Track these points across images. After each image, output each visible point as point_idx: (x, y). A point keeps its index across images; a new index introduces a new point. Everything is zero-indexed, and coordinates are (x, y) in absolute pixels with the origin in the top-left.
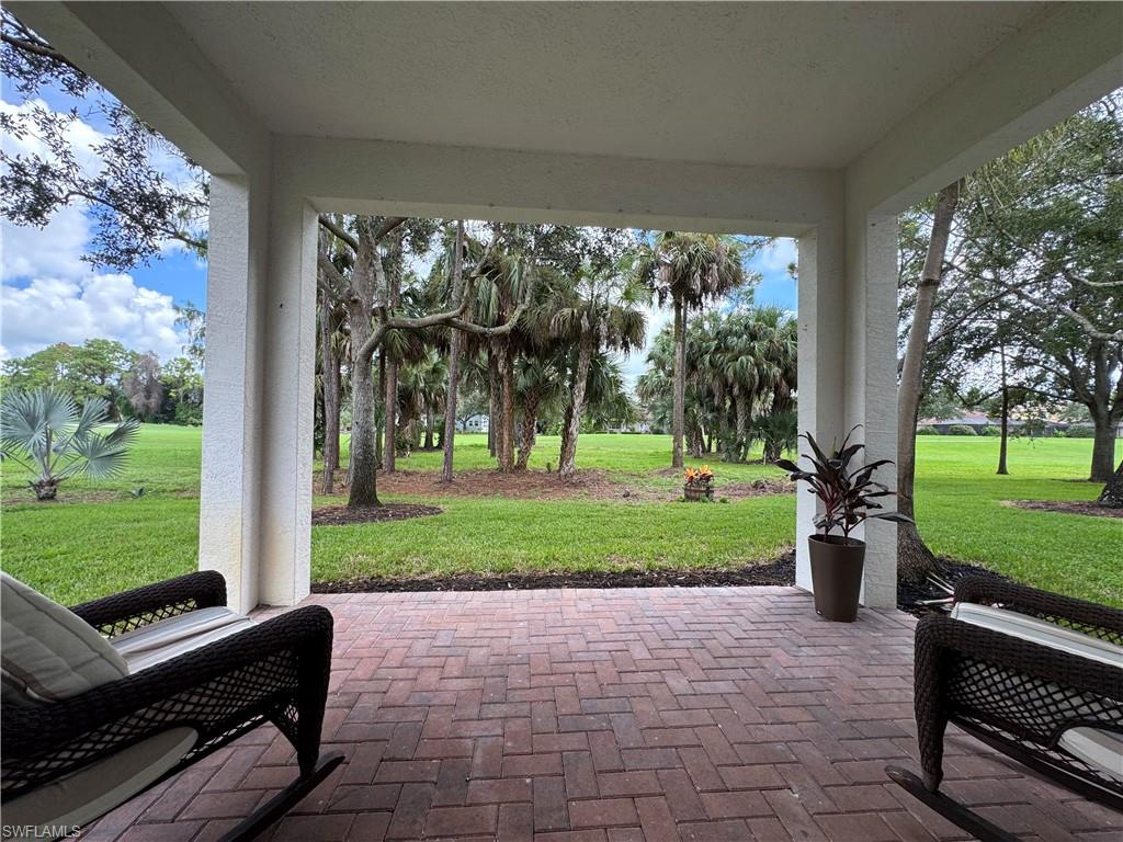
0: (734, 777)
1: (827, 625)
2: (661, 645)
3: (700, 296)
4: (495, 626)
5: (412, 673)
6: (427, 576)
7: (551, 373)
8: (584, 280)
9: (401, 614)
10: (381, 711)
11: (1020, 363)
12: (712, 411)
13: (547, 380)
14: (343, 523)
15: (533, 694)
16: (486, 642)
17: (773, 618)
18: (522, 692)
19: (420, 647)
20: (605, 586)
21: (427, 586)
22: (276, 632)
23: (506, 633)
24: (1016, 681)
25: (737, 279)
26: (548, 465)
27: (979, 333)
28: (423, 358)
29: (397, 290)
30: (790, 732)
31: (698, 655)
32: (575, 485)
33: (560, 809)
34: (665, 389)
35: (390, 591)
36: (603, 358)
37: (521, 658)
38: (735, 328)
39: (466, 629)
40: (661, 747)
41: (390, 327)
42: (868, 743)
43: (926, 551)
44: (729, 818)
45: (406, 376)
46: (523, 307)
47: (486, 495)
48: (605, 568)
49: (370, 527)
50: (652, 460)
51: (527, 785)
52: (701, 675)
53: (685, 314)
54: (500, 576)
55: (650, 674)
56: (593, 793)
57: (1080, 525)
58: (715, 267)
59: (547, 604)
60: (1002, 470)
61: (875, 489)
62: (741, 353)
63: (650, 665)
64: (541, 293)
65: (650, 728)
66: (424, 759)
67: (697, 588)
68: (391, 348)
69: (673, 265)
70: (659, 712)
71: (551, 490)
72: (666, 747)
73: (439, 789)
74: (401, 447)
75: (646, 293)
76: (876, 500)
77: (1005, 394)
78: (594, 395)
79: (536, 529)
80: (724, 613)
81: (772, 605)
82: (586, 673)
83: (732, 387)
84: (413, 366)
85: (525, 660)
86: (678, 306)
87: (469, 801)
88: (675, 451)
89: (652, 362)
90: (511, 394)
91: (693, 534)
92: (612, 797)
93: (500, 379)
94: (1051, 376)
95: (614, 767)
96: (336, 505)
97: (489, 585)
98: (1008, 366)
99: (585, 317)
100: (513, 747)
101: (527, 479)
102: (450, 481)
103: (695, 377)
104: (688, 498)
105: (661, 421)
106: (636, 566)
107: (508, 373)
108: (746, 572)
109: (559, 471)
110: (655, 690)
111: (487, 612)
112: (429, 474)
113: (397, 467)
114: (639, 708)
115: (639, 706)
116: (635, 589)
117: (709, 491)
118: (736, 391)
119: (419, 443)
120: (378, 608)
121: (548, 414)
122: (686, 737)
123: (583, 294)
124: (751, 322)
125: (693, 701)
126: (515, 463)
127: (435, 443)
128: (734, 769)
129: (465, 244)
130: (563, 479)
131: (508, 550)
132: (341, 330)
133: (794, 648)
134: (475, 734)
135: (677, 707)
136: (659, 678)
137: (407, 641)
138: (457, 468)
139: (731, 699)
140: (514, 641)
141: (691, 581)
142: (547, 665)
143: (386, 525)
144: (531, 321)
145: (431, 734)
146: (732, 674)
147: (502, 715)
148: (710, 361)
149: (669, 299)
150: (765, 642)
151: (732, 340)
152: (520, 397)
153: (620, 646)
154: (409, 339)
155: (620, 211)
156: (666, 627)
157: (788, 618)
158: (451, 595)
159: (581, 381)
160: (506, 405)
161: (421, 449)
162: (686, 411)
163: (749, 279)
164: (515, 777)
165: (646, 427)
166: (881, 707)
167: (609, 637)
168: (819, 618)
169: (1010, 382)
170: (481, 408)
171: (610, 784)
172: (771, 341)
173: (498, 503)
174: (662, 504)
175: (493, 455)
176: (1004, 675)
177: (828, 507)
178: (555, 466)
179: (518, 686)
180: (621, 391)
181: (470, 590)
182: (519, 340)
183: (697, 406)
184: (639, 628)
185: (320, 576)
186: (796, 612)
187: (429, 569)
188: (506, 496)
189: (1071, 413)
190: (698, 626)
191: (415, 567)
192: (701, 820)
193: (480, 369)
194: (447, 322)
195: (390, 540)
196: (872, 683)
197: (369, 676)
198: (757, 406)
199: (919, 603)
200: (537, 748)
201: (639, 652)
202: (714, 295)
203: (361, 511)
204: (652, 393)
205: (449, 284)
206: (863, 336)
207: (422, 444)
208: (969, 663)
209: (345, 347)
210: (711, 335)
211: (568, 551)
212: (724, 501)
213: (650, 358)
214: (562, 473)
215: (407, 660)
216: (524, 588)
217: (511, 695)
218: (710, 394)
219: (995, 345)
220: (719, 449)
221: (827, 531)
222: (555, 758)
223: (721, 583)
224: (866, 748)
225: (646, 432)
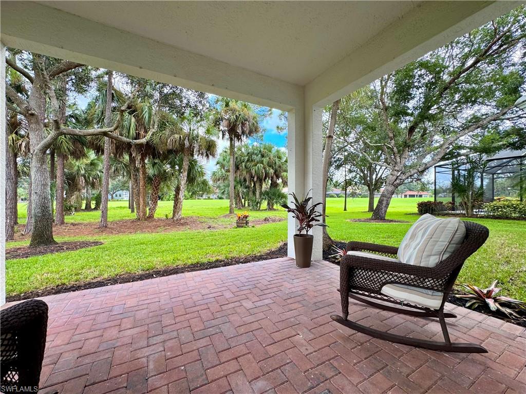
0: (277, 337)
1: (301, 270)
2: (238, 290)
3: (241, 136)
4: (149, 297)
5: (99, 333)
6: (99, 279)
7: (168, 168)
8: (186, 121)
9: (84, 302)
10: (80, 359)
11: (350, 171)
12: (246, 188)
13: (165, 171)
14: (27, 257)
15: (178, 326)
16: (145, 306)
17: (282, 271)
18: (171, 327)
19: (101, 318)
20: (207, 269)
21: (101, 284)
22: (16, 313)
23: (157, 300)
24: (370, 273)
25: (256, 130)
26: (166, 216)
27: (339, 160)
28: (84, 155)
29: (64, 114)
30: (295, 313)
31: (255, 291)
32: (182, 225)
33: (202, 375)
34: (225, 178)
35: (74, 291)
36: (196, 162)
37: (168, 310)
38: (255, 152)
39: (131, 302)
40: (245, 333)
41: (62, 134)
42: (321, 310)
43: (330, 238)
44: (278, 353)
45: (71, 166)
46: (154, 130)
47: (131, 233)
48: (205, 261)
49: (49, 257)
50: (220, 211)
51: (182, 370)
52: (257, 299)
53: (234, 143)
54: (147, 272)
55: (235, 303)
56: (218, 363)
57: (368, 226)
58: (247, 123)
59: (178, 281)
60: (345, 210)
61: (318, 214)
62: (258, 163)
63: (235, 299)
64: (162, 126)
65: (240, 326)
66: (116, 377)
67: (249, 263)
68: (59, 148)
69: (229, 120)
70: (241, 318)
71: (169, 228)
72: (247, 332)
73: (129, 389)
74: (67, 209)
75: (217, 132)
76: (317, 218)
77: (346, 182)
78: (191, 180)
79: (164, 247)
80: (263, 271)
81: (280, 266)
82: (204, 309)
83: (254, 178)
84: (77, 160)
85: (171, 311)
86: (231, 140)
87: (149, 389)
88: (230, 206)
89: (218, 165)
90: (144, 178)
91: (243, 241)
92: (226, 362)
93: (137, 170)
94: (358, 176)
95: (226, 348)
96: (18, 247)
97: (141, 278)
98: (347, 172)
99: (187, 140)
100: (171, 355)
101: (154, 223)
102: (106, 227)
103: (239, 173)
104: (238, 226)
105: (223, 193)
106: (220, 258)
107: (142, 166)
108: (268, 254)
109: (172, 218)
110: (238, 310)
111: (143, 291)
112: (90, 224)
113: (66, 221)
114: (232, 319)
115: (232, 318)
116: (222, 268)
117: (247, 223)
118: (255, 179)
119: (81, 206)
120: (66, 302)
121: (165, 189)
122: (255, 326)
123: (185, 128)
124: (262, 150)
125: (256, 310)
126: (147, 215)
127: (93, 206)
128: (277, 333)
129: (113, 92)
130: (175, 221)
131: (150, 259)
132: (16, 133)
133: (291, 281)
134: (147, 354)
135: (249, 314)
136: (239, 304)
137: (91, 316)
138: (110, 219)
139: (271, 306)
140: (162, 302)
141: (246, 261)
142: (183, 310)
143: (63, 254)
144: (156, 140)
145: (118, 362)
146: (270, 295)
147: (163, 340)
148: (245, 166)
149: (227, 136)
150: (280, 281)
151: (254, 157)
152: (149, 180)
153: (219, 294)
154: (74, 143)
155: (213, 85)
156: (239, 282)
157: (287, 269)
158: (118, 286)
159: (185, 172)
160: (141, 183)
161: (83, 210)
162: (235, 188)
163: (261, 130)
164: (175, 368)
165: (215, 196)
166: (323, 296)
167: (213, 291)
168: (298, 268)
169: (347, 178)
170: (124, 187)
171: (224, 357)
172: (270, 158)
173: (139, 236)
174: (227, 230)
175: (133, 211)
176: (366, 272)
177: (300, 223)
178: (170, 216)
179: (168, 324)
180: (205, 178)
181: (130, 282)
182: (149, 150)
183: (239, 186)
184: (226, 285)
185: (12, 291)
186: (290, 267)
187: (100, 275)
188: (142, 232)
189: (362, 189)
190: (253, 279)
191: (89, 275)
192: (267, 358)
193: (124, 164)
194: (105, 134)
195: (68, 263)
196: (319, 288)
197: (66, 342)
198: (264, 186)
199: (330, 256)
200: (184, 351)
201: (228, 295)
202: (247, 136)
203: (41, 248)
204: (219, 180)
205: (102, 114)
206: (311, 154)
207: (84, 207)
208: (356, 270)
209: (21, 145)
210: (246, 154)
211: (185, 255)
212: (253, 227)
213: (218, 163)
214: (175, 218)
215: (94, 327)
216: (163, 276)
217: (165, 330)
218: (245, 180)
219: (343, 164)
220: (249, 205)
221: (300, 232)
222: (196, 353)
223: (259, 260)
224: (321, 312)
225: (215, 198)
